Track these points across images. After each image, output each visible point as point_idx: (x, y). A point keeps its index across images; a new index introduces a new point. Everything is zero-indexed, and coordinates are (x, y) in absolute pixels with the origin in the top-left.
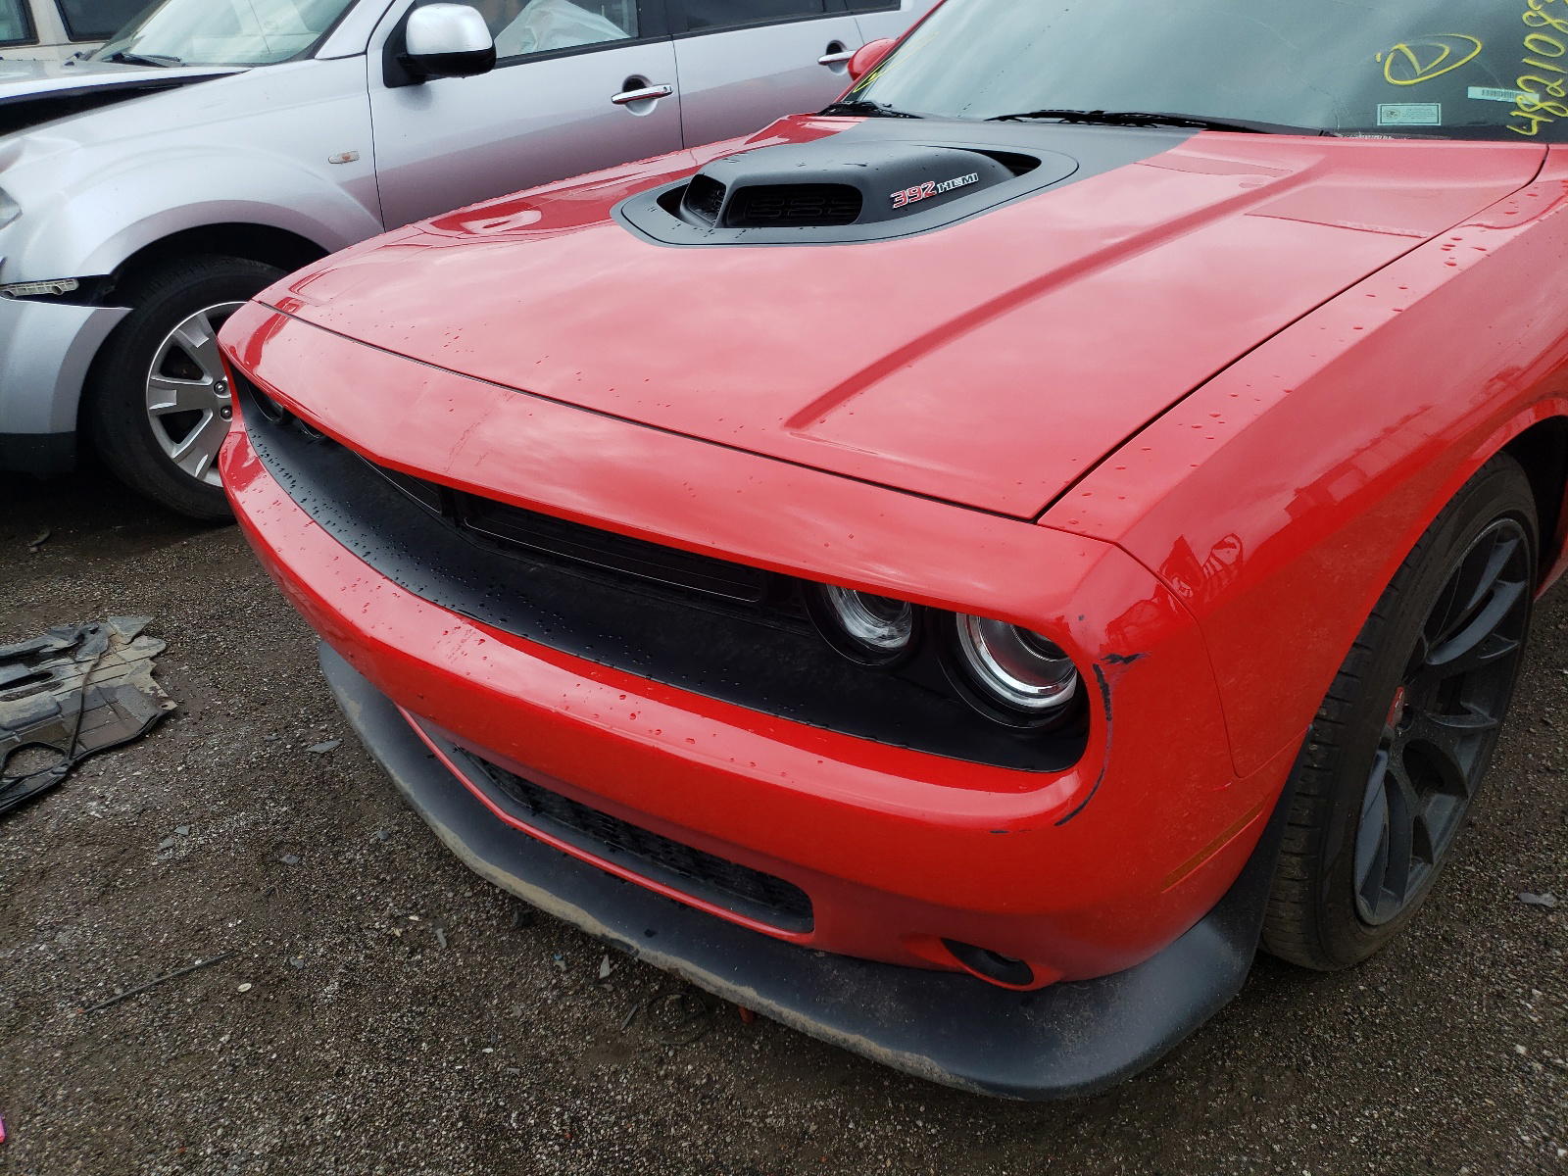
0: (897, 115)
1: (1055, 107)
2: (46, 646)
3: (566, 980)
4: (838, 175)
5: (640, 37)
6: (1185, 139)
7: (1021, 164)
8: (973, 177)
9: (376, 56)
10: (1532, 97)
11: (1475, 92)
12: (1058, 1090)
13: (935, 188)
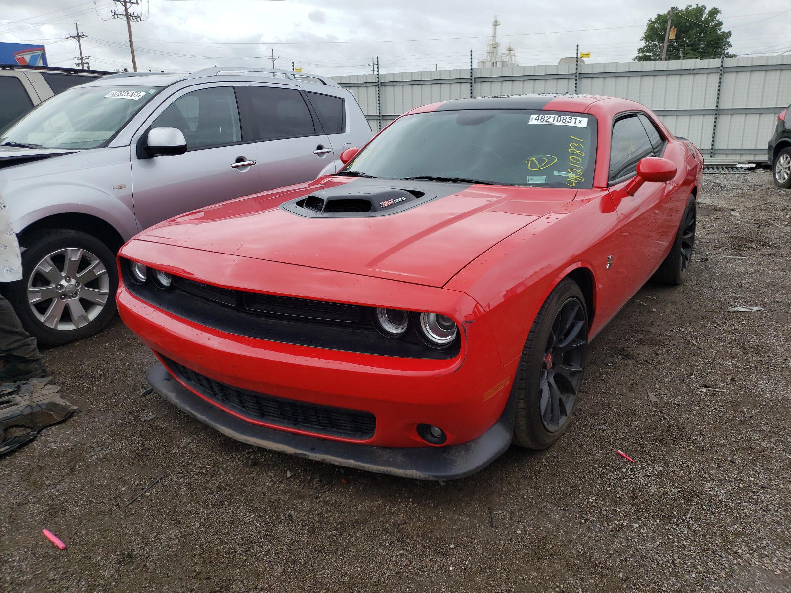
0: (368, 177)
1: (425, 176)
2: (4, 391)
3: (275, 479)
4: (362, 196)
5: (242, 141)
6: (468, 187)
7: (418, 194)
8: (404, 198)
9: (134, 146)
10: (573, 175)
11: (556, 173)
12: (457, 475)
13: (393, 201)
